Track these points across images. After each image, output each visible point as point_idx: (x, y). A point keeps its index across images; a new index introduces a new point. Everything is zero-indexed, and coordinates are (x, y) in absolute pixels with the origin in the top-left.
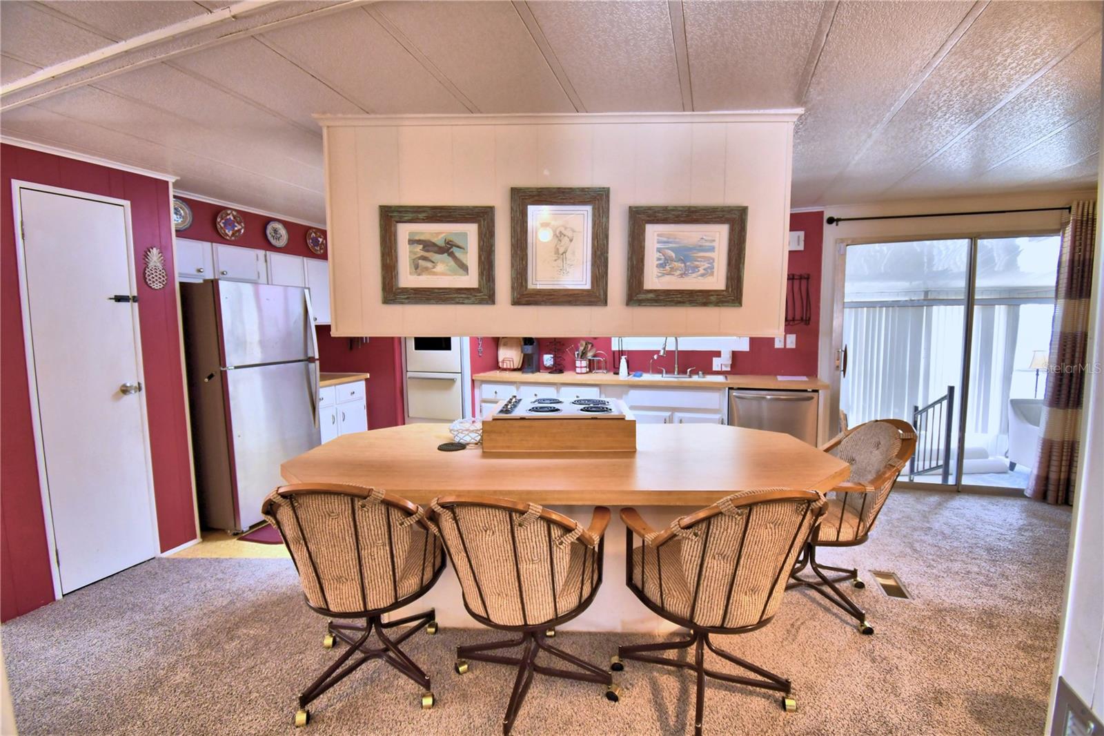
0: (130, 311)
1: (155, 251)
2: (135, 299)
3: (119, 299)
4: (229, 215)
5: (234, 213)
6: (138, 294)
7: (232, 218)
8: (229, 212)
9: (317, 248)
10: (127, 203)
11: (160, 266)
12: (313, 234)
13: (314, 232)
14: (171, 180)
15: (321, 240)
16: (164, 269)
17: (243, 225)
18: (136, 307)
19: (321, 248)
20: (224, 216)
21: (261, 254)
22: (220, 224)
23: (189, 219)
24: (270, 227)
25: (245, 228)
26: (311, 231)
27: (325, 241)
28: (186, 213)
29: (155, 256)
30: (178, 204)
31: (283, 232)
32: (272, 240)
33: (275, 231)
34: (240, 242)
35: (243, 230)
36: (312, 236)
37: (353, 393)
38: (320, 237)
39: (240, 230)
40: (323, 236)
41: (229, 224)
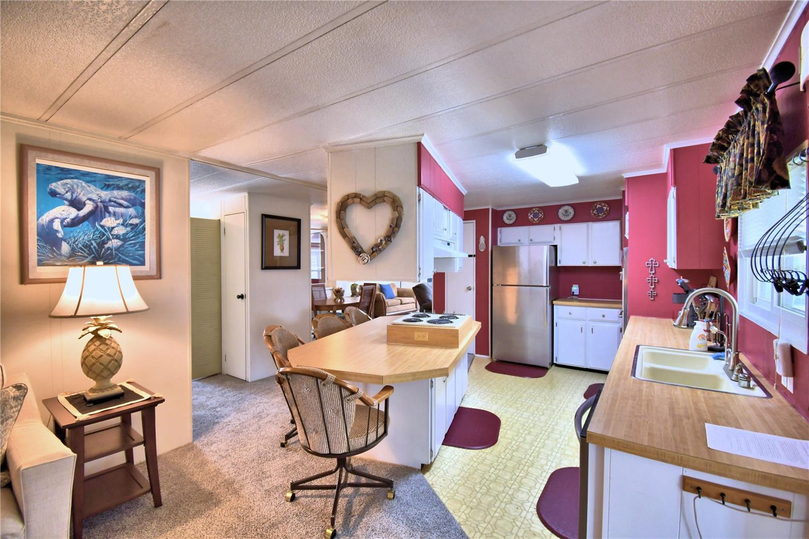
0: (473, 260)
1: (482, 237)
2: (474, 256)
3: (470, 256)
5: (537, 209)
6: (476, 254)
7: (538, 212)
8: (534, 209)
9: (600, 214)
10: (474, 221)
11: (484, 243)
12: (598, 206)
13: (599, 204)
14: (490, 208)
15: (605, 208)
16: (485, 243)
17: (543, 214)
18: (475, 258)
19: (604, 214)
20: (532, 212)
21: (557, 226)
22: (531, 216)
23: (515, 218)
24: (561, 211)
25: (544, 215)
26: (596, 205)
27: (608, 208)
28: (514, 215)
29: (482, 239)
30: (510, 212)
31: (571, 211)
32: (563, 218)
33: (566, 211)
34: (542, 222)
35: (543, 217)
36: (597, 207)
37: (604, 316)
38: (605, 206)
39: (541, 217)
40: (607, 205)
41: (535, 215)
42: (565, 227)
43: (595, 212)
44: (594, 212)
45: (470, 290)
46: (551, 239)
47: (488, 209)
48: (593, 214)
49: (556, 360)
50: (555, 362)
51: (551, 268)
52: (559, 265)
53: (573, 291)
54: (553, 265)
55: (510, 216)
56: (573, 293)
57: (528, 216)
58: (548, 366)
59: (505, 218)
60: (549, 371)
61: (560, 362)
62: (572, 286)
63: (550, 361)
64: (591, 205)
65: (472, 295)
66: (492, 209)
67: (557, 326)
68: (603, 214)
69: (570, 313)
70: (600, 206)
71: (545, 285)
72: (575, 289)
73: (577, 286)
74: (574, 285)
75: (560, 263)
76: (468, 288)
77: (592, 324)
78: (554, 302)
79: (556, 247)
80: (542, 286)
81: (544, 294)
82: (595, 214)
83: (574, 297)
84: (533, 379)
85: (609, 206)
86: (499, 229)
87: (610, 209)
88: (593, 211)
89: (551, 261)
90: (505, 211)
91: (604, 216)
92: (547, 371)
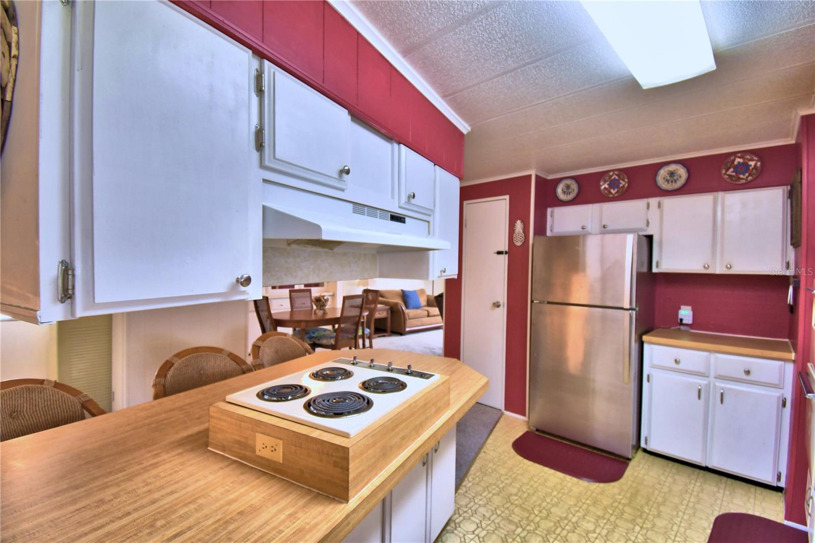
0: (504, 259)
2: (506, 253)
3: (499, 253)
4: (612, 175)
5: (616, 173)
6: (509, 250)
7: (617, 177)
8: (611, 174)
9: (741, 176)
10: (507, 197)
11: (521, 231)
12: (738, 160)
13: (740, 157)
14: (533, 173)
15: (752, 163)
16: (524, 232)
17: (626, 180)
18: (507, 256)
19: (750, 175)
20: (607, 178)
21: (654, 201)
22: (604, 186)
23: (576, 190)
24: (663, 173)
25: (629, 183)
26: (732, 158)
27: (759, 164)
28: (574, 186)
29: (519, 225)
30: (568, 182)
31: (682, 172)
32: (664, 186)
33: (672, 174)
34: (624, 195)
35: (626, 185)
36: (736, 163)
37: (748, 372)
38: (752, 160)
39: (624, 186)
40: (755, 158)
41: (613, 184)
42: (669, 202)
43: (731, 171)
44: (728, 173)
45: (498, 306)
46: (641, 224)
47: (530, 176)
48: (726, 177)
49: (646, 443)
50: (643, 445)
51: (640, 275)
52: (655, 270)
53: (680, 317)
54: (645, 269)
55: (568, 187)
56: (681, 320)
57: (599, 186)
58: (629, 453)
59: (559, 190)
60: (632, 464)
61: (653, 446)
62: (679, 308)
63: (634, 443)
64: (723, 160)
65: (501, 315)
66: (537, 176)
67: (648, 381)
68: (747, 174)
69: (676, 361)
70: (741, 160)
71: (627, 306)
72: (686, 313)
73: (689, 308)
74: (682, 307)
75: (657, 266)
76: (494, 304)
77: (721, 384)
78: (645, 338)
79: (650, 238)
80: (622, 309)
81: (625, 321)
82: (730, 176)
83: (682, 327)
84: (597, 484)
85: (761, 159)
86: (549, 210)
87: (762, 164)
88: (727, 170)
89: (639, 263)
90: (559, 181)
91: (750, 178)
92: (627, 465)
